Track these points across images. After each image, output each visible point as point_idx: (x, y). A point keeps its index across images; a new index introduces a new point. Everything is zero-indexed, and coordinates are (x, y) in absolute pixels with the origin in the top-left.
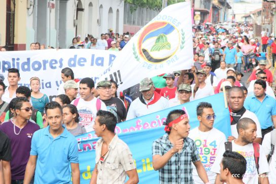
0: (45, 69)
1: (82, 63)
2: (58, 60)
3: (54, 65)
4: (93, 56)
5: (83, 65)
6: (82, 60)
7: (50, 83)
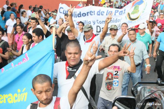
0: (88, 15)
1: (102, 14)
2: (93, 12)
3: (91, 14)
4: (108, 11)
5: (103, 15)
6: (103, 12)
7: (90, 22)
